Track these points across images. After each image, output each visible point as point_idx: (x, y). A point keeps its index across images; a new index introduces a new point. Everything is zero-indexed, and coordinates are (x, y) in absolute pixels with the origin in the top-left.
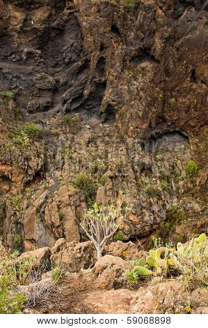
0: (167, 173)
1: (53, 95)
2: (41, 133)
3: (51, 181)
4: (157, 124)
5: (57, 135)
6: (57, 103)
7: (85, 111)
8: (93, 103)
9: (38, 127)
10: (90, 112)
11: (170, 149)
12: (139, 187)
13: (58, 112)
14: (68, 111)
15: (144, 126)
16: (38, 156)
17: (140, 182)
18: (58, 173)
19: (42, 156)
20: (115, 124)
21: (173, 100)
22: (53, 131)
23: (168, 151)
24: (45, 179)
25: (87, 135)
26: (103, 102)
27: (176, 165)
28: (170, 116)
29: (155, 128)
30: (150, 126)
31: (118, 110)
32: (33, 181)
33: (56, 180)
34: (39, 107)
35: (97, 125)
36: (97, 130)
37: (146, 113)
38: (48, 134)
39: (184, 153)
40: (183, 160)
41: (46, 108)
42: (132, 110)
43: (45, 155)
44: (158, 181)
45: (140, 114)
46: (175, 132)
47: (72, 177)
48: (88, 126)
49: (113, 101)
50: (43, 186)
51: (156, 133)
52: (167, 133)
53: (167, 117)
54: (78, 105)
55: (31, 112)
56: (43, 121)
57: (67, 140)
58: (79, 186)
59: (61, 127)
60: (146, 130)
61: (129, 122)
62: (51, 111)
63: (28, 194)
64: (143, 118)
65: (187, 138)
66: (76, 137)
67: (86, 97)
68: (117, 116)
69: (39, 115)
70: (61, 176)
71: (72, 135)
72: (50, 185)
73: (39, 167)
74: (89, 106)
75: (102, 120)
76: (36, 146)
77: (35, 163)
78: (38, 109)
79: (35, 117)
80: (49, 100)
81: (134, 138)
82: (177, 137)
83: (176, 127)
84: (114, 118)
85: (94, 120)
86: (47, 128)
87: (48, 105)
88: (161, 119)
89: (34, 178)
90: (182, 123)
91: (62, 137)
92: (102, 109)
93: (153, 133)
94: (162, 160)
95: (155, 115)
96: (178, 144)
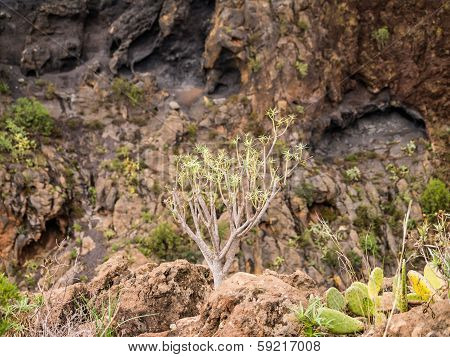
0: (375, 212)
1: (84, 31)
2: (58, 123)
3: (88, 241)
4: (346, 91)
5: (98, 127)
6: (96, 49)
7: (166, 67)
8: (184, 45)
9: (50, 109)
10: (178, 68)
11: (380, 153)
12: (304, 247)
13: (98, 71)
14: (123, 68)
15: (314, 99)
16: (53, 182)
17: (307, 236)
18: (103, 222)
19: (62, 180)
20: (241, 95)
21: (383, 31)
22: (88, 118)
23: (373, 157)
24: (72, 236)
25: (173, 124)
26: (209, 43)
27: (397, 192)
28: (376, 73)
29: (340, 103)
30: (328, 99)
31: (247, 61)
32: (42, 242)
33: (99, 238)
34: (49, 61)
35: (196, 100)
36: (197, 112)
37: (316, 67)
38: (76, 127)
39: (415, 162)
40: (414, 180)
41: (69, 63)
42: (281, 61)
43: (69, 177)
44: (353, 234)
45: (303, 69)
46: (391, 111)
47: (139, 228)
48: (174, 104)
49: (234, 39)
50: (67, 254)
51: (343, 115)
52: (372, 114)
53: (369, 74)
54: (146, 52)
55: (31, 73)
56: (63, 94)
57: (123, 139)
58: (156, 251)
59: (107, 108)
60: (317, 108)
61: (274, 89)
62: (80, 70)
63: (30, 276)
64: (311, 80)
65: (420, 124)
66: (144, 130)
67: (167, 33)
68: (245, 77)
69: (52, 82)
70: (111, 227)
71: (134, 128)
72: (85, 252)
73: (57, 208)
74: (173, 53)
75: (209, 86)
76: (47, 157)
77: (46, 199)
78: (49, 67)
79: (42, 85)
80: (76, 42)
81: (290, 130)
82: (394, 124)
83: (392, 98)
84: (238, 81)
85: (188, 88)
86: (72, 113)
87: (73, 54)
88: (355, 80)
89: (45, 236)
90: (407, 88)
91: (110, 132)
92: (208, 59)
93: (337, 114)
94: (362, 180)
95: (338, 71)
96: (398, 139)
